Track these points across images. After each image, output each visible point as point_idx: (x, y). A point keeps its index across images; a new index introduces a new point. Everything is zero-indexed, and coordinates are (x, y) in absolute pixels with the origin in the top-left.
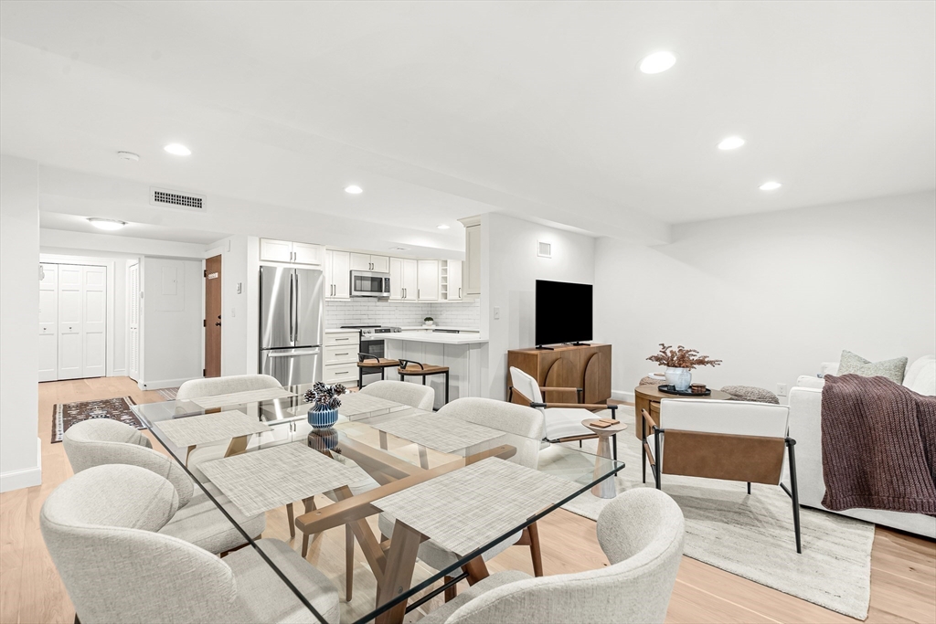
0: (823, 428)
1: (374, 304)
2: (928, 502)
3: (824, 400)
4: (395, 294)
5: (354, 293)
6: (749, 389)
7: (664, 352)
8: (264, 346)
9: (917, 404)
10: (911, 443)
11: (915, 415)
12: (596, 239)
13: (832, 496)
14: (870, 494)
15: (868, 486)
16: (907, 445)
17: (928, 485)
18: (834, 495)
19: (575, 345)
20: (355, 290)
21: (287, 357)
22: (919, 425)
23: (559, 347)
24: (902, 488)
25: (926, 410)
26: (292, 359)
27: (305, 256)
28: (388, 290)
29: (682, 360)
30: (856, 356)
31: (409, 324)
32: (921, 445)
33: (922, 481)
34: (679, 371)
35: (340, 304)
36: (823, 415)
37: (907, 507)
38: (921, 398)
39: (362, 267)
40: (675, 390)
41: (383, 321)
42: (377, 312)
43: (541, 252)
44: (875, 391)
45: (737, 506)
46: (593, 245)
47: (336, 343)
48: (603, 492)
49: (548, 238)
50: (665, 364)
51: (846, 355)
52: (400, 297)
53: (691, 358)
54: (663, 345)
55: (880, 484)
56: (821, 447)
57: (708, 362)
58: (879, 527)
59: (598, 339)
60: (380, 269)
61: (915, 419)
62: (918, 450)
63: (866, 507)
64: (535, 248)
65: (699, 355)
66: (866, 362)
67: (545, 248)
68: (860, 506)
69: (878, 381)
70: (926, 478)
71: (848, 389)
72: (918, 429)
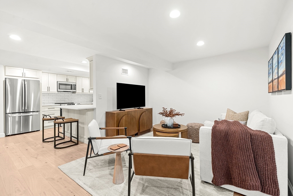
0: (212, 146)
1: (71, 94)
2: (256, 185)
3: (212, 133)
4: (78, 90)
5: (59, 90)
6: (196, 124)
7: (164, 111)
8: (8, 111)
9: (251, 135)
10: (248, 154)
11: (250, 141)
12: (149, 69)
13: (215, 180)
14: (231, 178)
15: (230, 174)
16: (246, 156)
17: (255, 176)
18: (216, 179)
19: (138, 108)
20: (59, 89)
21: (29, 115)
22: (252, 145)
23: (127, 110)
24: (244, 177)
25: (255, 138)
26: (31, 116)
27: (30, 74)
28: (75, 89)
29: (171, 114)
30: (232, 111)
31: (87, 102)
32: (252, 155)
33: (253, 174)
34: (169, 118)
35: (54, 94)
36: (212, 141)
37: (246, 187)
38: (252, 132)
39: (63, 80)
40: (167, 126)
41: (75, 101)
42: (72, 98)
43: (123, 73)
44: (234, 128)
45: (176, 184)
46: (147, 72)
47: (49, 110)
48: (116, 181)
49: (126, 67)
50: (165, 116)
51: (229, 111)
52: (81, 92)
53: (174, 113)
54: (164, 108)
55: (235, 174)
56: (211, 155)
57: (180, 115)
58: (235, 193)
59: (148, 106)
60: (71, 81)
61: (250, 142)
62: (251, 158)
63: (230, 184)
64: (120, 71)
65: (176, 112)
66: (235, 113)
67: (125, 71)
68: (227, 184)
69: (236, 123)
70: (254, 172)
71: (222, 127)
72: (251, 147)
